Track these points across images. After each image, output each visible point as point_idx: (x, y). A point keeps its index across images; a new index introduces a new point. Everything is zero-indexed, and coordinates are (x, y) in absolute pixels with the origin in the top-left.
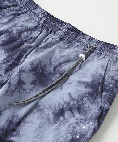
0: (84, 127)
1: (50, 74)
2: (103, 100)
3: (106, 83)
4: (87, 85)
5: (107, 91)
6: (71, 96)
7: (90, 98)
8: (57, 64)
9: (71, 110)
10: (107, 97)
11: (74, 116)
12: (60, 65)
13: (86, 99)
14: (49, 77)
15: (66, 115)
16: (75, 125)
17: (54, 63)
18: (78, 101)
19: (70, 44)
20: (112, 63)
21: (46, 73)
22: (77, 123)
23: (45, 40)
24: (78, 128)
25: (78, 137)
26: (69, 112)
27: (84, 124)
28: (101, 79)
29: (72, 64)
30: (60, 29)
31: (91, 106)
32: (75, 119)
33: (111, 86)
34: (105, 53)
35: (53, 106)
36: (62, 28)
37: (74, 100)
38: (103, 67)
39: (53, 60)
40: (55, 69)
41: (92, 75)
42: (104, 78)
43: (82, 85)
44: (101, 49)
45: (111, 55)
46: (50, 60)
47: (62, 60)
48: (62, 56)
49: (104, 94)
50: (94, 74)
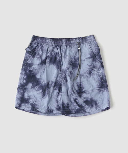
0: (101, 72)
1: (74, 62)
2: (98, 60)
3: (95, 53)
4: (90, 58)
5: (97, 56)
6: (89, 65)
7: (94, 61)
8: (74, 57)
9: (93, 70)
10: (99, 58)
11: (95, 71)
12: (75, 56)
13: (93, 63)
14: (75, 63)
15: (92, 72)
16: (98, 73)
17: (73, 57)
18: (92, 65)
19: (71, 46)
20: (91, 45)
21: (73, 62)
22: (98, 72)
23: (61, 51)
24: (99, 74)
25: (101, 76)
26: (93, 71)
27: (99, 71)
28: (93, 53)
29: (78, 53)
30: (63, 43)
31: (96, 64)
32: (96, 71)
33: (97, 53)
34: (85, 42)
35: (86, 72)
36: (63, 42)
37: (90, 66)
38: (89, 48)
39: (71, 56)
40: (74, 59)
41: (89, 54)
42: (93, 52)
43: (88, 59)
44: (82, 41)
45: (87, 42)
46: (71, 57)
47: (74, 54)
48: (74, 53)
49: (97, 57)
50: (89, 53)
